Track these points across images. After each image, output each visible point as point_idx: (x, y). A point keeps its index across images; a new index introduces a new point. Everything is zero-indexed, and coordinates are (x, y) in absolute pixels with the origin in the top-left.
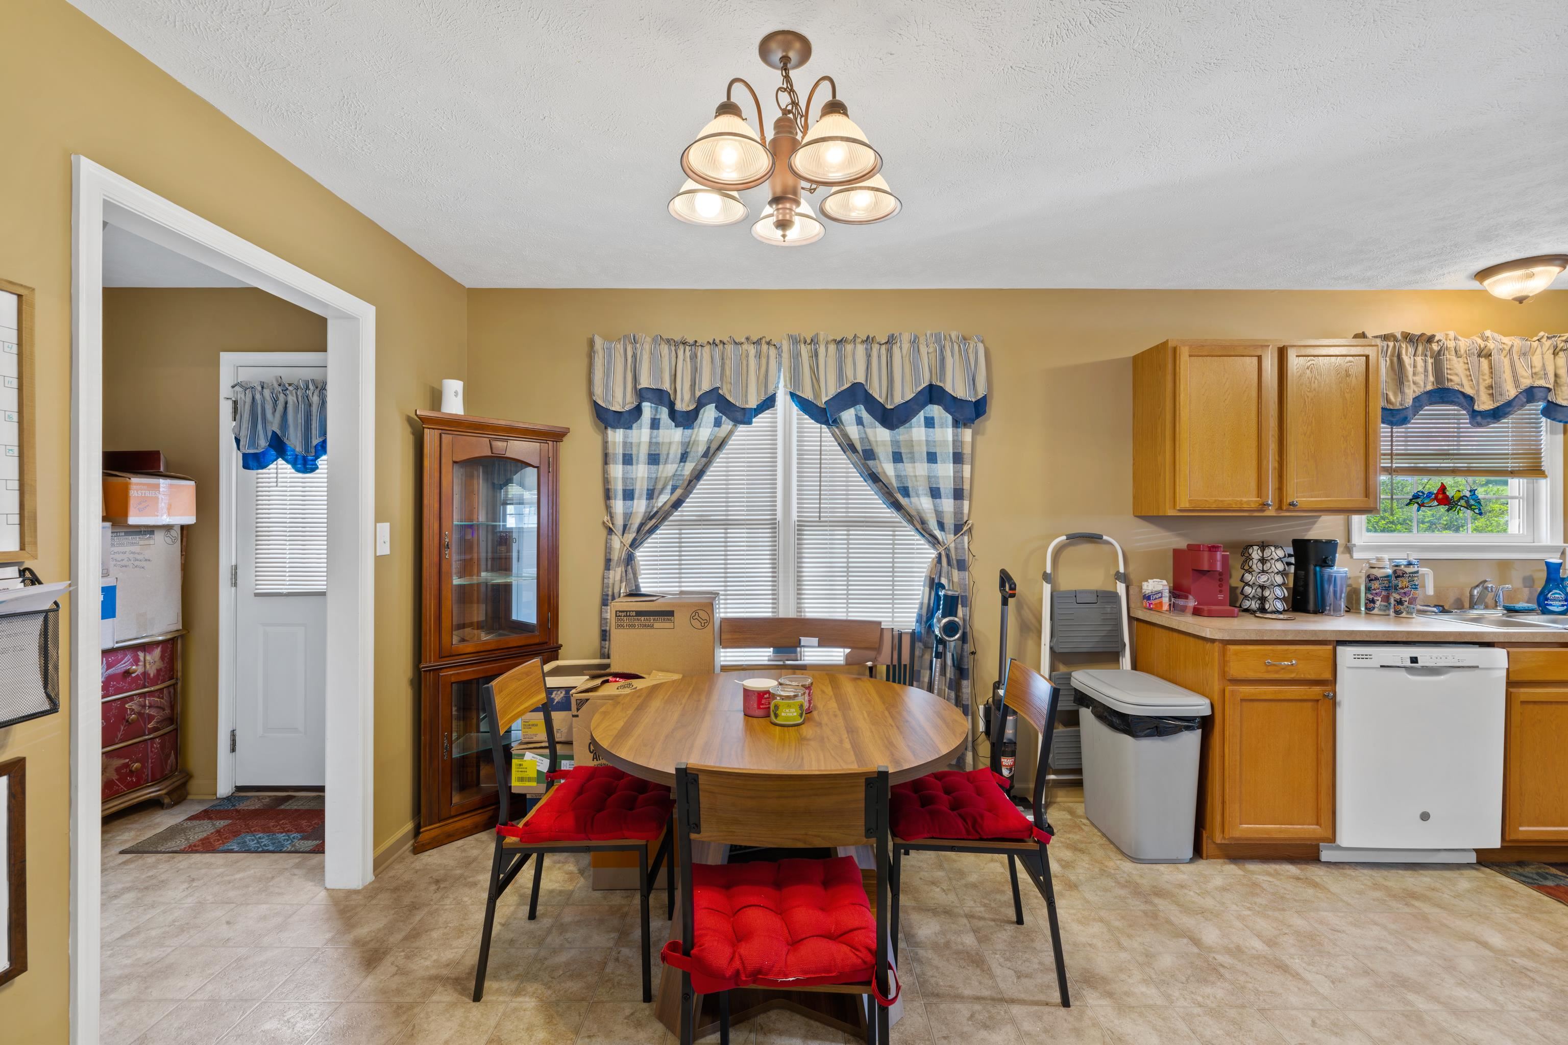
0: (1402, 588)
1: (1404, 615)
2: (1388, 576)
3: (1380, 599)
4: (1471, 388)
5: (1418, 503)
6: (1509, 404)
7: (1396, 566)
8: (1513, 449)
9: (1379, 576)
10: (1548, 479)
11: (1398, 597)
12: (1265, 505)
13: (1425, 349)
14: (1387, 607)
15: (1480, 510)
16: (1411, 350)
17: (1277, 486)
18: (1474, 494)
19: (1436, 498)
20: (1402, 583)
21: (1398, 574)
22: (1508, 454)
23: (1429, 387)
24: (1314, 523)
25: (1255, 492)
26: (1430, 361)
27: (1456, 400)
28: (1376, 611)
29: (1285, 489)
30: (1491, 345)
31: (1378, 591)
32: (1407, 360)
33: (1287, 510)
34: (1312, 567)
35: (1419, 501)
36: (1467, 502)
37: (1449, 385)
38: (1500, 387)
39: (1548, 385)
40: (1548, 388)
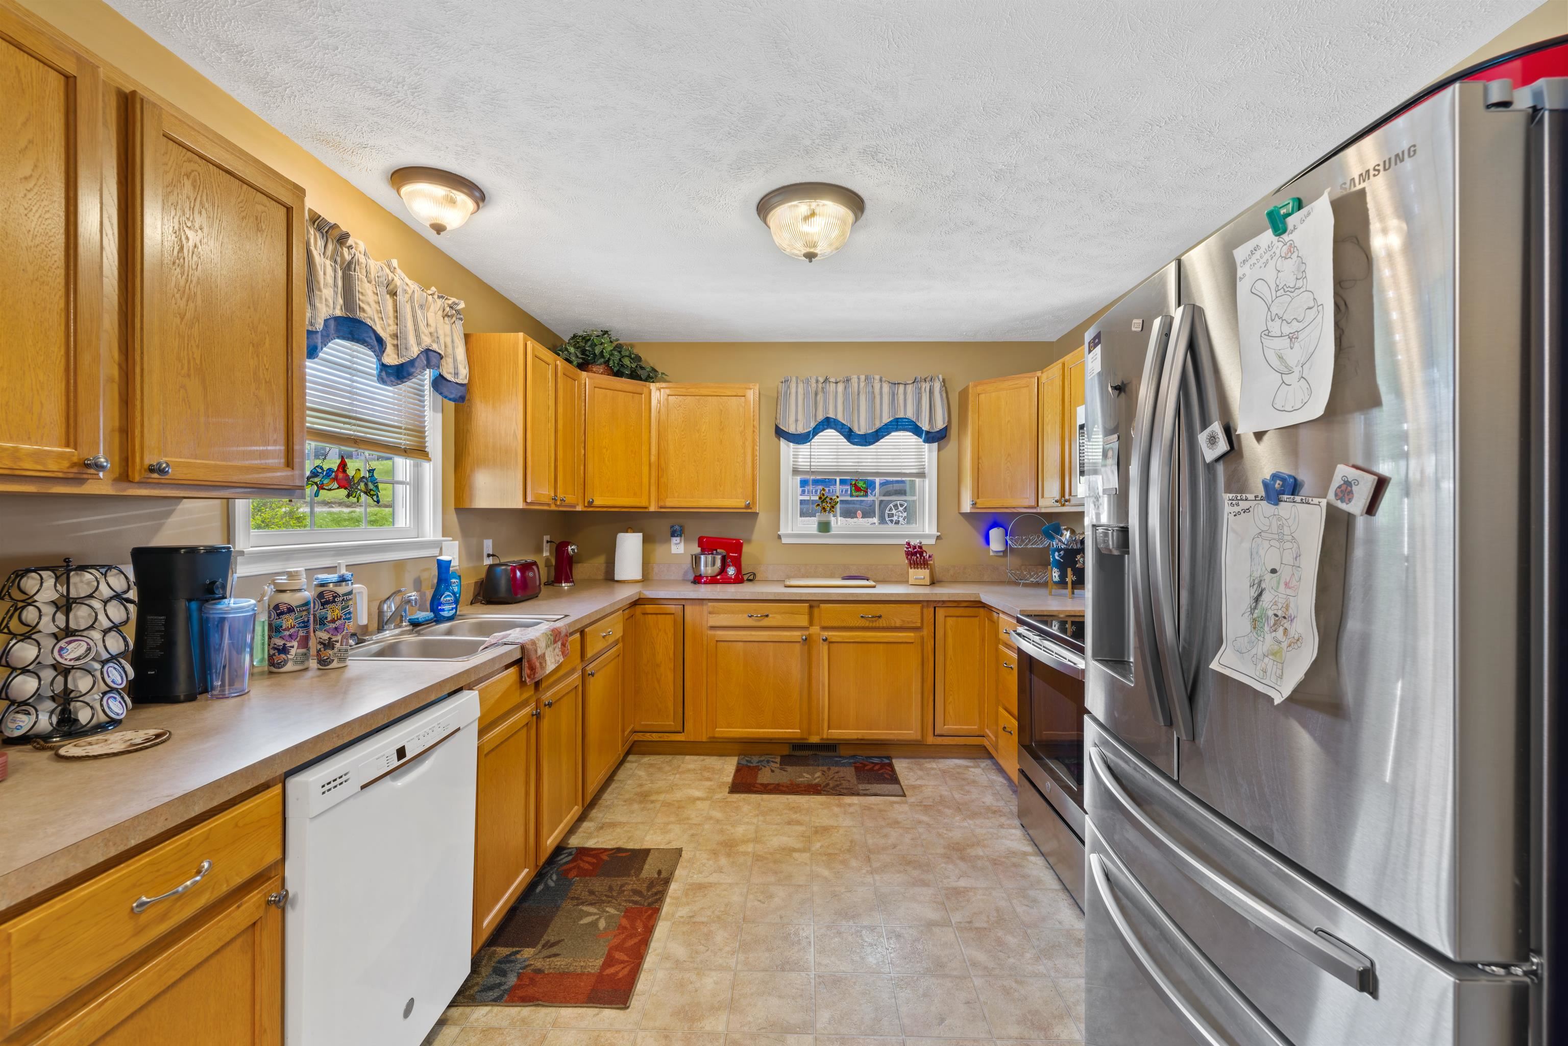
0: (333, 621)
1: (335, 664)
2: (307, 604)
3: (295, 644)
4: (382, 328)
5: (316, 483)
6: (412, 362)
7: (322, 585)
8: (407, 423)
9: (294, 604)
10: (431, 463)
11: (325, 636)
12: (89, 466)
13: (335, 251)
14: (306, 656)
15: (378, 497)
16: (320, 243)
17: (117, 424)
18: (373, 476)
19: (336, 479)
20: (332, 612)
21: (325, 599)
22: (400, 428)
23: (338, 313)
24: (169, 514)
25: (59, 430)
26: (340, 273)
27: (368, 339)
28: (289, 667)
29: (137, 432)
30: (398, 282)
31: (292, 631)
32: (318, 259)
33: (143, 483)
34: (182, 604)
35: (316, 480)
36: (366, 484)
37: (360, 315)
38: (406, 339)
39: (440, 352)
40: (440, 354)
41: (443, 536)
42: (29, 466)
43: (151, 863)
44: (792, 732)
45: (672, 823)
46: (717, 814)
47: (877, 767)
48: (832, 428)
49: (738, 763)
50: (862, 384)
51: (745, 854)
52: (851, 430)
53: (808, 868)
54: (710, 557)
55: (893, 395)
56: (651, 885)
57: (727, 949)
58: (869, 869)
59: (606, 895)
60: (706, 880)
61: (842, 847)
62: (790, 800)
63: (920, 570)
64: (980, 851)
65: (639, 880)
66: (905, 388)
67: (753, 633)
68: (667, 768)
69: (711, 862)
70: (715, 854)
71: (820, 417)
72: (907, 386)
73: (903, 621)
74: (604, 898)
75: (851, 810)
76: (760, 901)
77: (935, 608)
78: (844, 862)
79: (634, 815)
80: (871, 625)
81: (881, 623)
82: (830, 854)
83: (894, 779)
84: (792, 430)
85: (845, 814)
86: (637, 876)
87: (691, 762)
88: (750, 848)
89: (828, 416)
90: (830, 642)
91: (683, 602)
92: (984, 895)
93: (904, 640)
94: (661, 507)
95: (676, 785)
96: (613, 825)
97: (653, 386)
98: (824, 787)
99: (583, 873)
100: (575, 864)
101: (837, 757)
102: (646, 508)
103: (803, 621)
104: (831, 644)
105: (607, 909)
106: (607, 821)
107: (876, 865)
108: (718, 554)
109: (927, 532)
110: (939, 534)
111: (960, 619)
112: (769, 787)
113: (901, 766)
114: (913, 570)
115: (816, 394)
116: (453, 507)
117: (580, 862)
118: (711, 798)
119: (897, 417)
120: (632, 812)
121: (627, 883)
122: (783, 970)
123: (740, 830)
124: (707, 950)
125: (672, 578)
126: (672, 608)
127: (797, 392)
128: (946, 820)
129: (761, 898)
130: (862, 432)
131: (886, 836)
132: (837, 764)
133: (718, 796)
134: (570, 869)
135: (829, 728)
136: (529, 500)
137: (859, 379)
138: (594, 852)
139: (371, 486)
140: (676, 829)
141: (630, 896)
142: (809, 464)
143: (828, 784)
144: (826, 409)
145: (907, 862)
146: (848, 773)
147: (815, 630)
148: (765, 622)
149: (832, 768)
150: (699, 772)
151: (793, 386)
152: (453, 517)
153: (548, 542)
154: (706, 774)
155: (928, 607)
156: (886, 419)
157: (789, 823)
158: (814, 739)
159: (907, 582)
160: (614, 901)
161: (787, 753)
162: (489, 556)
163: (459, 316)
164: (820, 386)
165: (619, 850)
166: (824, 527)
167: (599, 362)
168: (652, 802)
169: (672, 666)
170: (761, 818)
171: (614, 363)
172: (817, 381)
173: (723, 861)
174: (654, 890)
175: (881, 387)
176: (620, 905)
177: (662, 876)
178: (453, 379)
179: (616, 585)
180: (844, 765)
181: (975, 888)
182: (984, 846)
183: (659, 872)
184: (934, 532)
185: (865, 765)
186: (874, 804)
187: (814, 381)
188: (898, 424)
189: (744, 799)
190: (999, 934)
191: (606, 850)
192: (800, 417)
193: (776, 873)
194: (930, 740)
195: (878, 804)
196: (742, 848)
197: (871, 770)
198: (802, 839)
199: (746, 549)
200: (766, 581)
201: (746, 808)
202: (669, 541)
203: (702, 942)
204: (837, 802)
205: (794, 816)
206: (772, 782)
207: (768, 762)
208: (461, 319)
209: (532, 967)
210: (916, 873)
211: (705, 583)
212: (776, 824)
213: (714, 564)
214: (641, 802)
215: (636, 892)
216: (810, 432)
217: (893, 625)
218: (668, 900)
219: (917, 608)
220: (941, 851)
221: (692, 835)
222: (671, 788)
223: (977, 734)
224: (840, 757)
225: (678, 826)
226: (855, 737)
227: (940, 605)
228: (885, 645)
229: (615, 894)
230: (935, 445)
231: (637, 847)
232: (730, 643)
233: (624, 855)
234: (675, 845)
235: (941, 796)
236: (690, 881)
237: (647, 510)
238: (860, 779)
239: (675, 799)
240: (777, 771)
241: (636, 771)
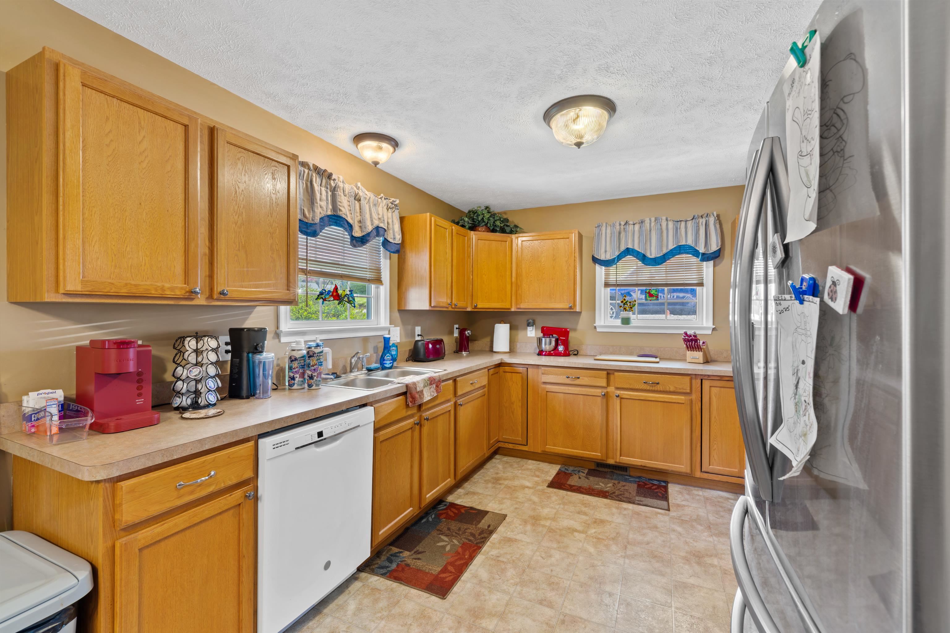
0: (313, 366)
1: (314, 387)
2: (303, 357)
3: (298, 376)
4: (351, 219)
5: (322, 298)
6: (368, 234)
7: (309, 348)
8: (370, 266)
9: (297, 356)
10: (384, 286)
11: (310, 373)
12: (192, 293)
13: (327, 183)
14: (303, 382)
15: (354, 304)
16: (319, 180)
17: (207, 274)
18: (352, 293)
19: (332, 295)
20: (313, 361)
21: (310, 355)
22: (367, 268)
23: (329, 213)
24: (250, 313)
25: (181, 277)
26: (330, 193)
27: (343, 225)
28: (295, 387)
29: (215, 277)
30: (361, 194)
31: (297, 369)
32: (317, 187)
33: (218, 300)
34: (245, 354)
35: (323, 296)
36: (348, 298)
37: (340, 213)
38: (365, 223)
39: (385, 228)
40: (385, 229)
41: (390, 324)
42: (168, 293)
43: (185, 468)
44: (596, 455)
45: (507, 499)
46: (535, 499)
47: (654, 487)
48: (630, 255)
49: (559, 470)
50: (653, 224)
51: (544, 526)
52: (644, 256)
53: (581, 544)
54: (548, 339)
55: (677, 230)
56: (482, 532)
57: (512, 581)
58: (623, 554)
59: (456, 533)
60: (514, 537)
61: (609, 536)
62: (585, 499)
63: (695, 352)
64: (715, 561)
65: (476, 528)
66: (686, 224)
67: (570, 388)
68: (516, 466)
69: (521, 527)
70: (525, 522)
71: (623, 248)
72: (688, 222)
73: (676, 388)
74: (454, 534)
75: (625, 512)
76: (542, 557)
77: (702, 380)
78: (607, 546)
79: (487, 490)
80: (651, 388)
81: (659, 387)
82: (599, 539)
83: (665, 497)
84: (603, 257)
85: (619, 514)
86: (476, 525)
87: (531, 464)
88: (548, 523)
89: (628, 247)
90: (621, 398)
91: (527, 366)
92: (707, 593)
93: (677, 401)
94: (518, 309)
95: (517, 477)
96: (474, 493)
97: (513, 236)
98: (611, 494)
99: (448, 517)
100: (446, 511)
101: (627, 476)
102: (509, 309)
103: (603, 383)
104: (622, 400)
105: (454, 540)
106: (472, 490)
107: (629, 552)
108: (553, 337)
109: (705, 325)
110: (714, 327)
111: (722, 389)
112: (574, 488)
113: (673, 489)
114: (690, 352)
115: (620, 233)
116: (397, 309)
117: (449, 510)
118: (535, 488)
119: (680, 244)
120: (487, 488)
121: (469, 528)
122: (541, 603)
123: (546, 511)
124: (500, 579)
125: (528, 351)
126: (521, 369)
127: (606, 233)
128: (695, 534)
129: (543, 556)
130: (653, 256)
131: (644, 535)
132: (626, 480)
133: (540, 488)
134: (442, 514)
135: (621, 456)
136: (432, 305)
137: (650, 220)
138: (458, 507)
139: (351, 299)
140: (508, 503)
141: (468, 536)
142: (615, 279)
143: (614, 493)
144: (626, 242)
145: (654, 556)
146: (632, 488)
147: (611, 389)
148: (577, 382)
149: (621, 482)
150: (534, 471)
151: (604, 229)
152: (397, 315)
153: (457, 328)
154: (537, 473)
155: (696, 379)
156: (671, 246)
157: (579, 513)
158: (611, 461)
159: (685, 360)
160: (459, 537)
161: (593, 468)
162: (418, 335)
163: (396, 208)
164: (622, 227)
165: (472, 508)
166: (626, 321)
167: (482, 225)
168: (500, 484)
169: (520, 404)
170: (562, 506)
171: (490, 225)
172: (620, 225)
173: (529, 527)
174: (482, 536)
175: (667, 225)
176: (461, 540)
177: (489, 529)
178: (393, 242)
179: (495, 354)
180: (630, 482)
181: (701, 587)
182: (721, 559)
183: (489, 526)
184: (710, 325)
185: (646, 484)
186: (643, 512)
187: (618, 224)
188: (680, 250)
189: (555, 492)
190: (709, 625)
191: (465, 507)
192: (608, 249)
193: (559, 542)
194: (698, 474)
195: (646, 512)
196: (542, 522)
197: (650, 488)
198: (583, 524)
199: (571, 335)
200: (586, 356)
201: (554, 498)
202: (527, 329)
203: (499, 573)
204: (617, 505)
205: (584, 509)
206: (577, 484)
207: (579, 471)
208: (398, 209)
209: (405, 562)
210: (657, 565)
211: (545, 355)
212: (570, 512)
213: (550, 343)
214: (493, 483)
215: (473, 535)
216: (615, 258)
217: (668, 390)
218: (488, 543)
219: (687, 379)
220: (683, 554)
221: (516, 508)
222: (514, 478)
223: (738, 475)
224: (630, 476)
225: (510, 501)
226: (639, 464)
227: (706, 378)
228: (662, 403)
229: (461, 533)
230: (711, 263)
231: (482, 509)
232: (555, 394)
233: (474, 511)
234: (503, 512)
235: (698, 516)
236: (505, 535)
237: (510, 310)
238: (639, 493)
239: (513, 485)
240: (583, 478)
241: (497, 465)
